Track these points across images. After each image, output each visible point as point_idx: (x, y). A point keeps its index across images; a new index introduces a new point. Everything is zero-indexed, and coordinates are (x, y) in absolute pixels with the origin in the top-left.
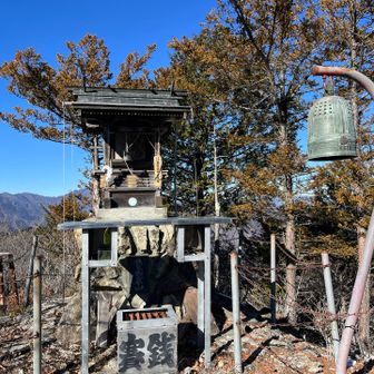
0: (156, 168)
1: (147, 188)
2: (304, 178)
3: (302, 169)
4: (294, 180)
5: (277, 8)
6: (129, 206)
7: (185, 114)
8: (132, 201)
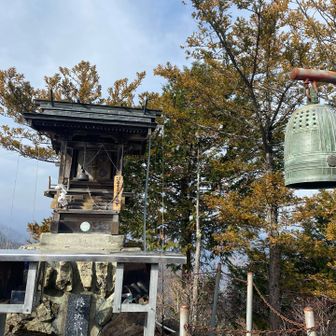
0: (115, 188)
1: (104, 212)
2: (290, 208)
3: (289, 199)
4: (280, 210)
5: (260, 31)
6: (81, 231)
7: (150, 130)
8: (85, 226)
